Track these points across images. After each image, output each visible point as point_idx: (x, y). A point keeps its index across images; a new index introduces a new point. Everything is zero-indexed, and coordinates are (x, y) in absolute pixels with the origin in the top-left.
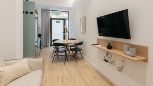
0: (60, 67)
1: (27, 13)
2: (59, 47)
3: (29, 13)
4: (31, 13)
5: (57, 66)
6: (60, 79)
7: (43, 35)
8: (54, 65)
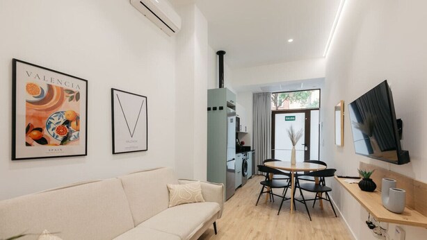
0: (266, 217)
1: (215, 109)
2: (276, 176)
3: (218, 108)
4: (221, 108)
5: (261, 214)
6: (254, 234)
7: (255, 148)
8: (256, 210)
